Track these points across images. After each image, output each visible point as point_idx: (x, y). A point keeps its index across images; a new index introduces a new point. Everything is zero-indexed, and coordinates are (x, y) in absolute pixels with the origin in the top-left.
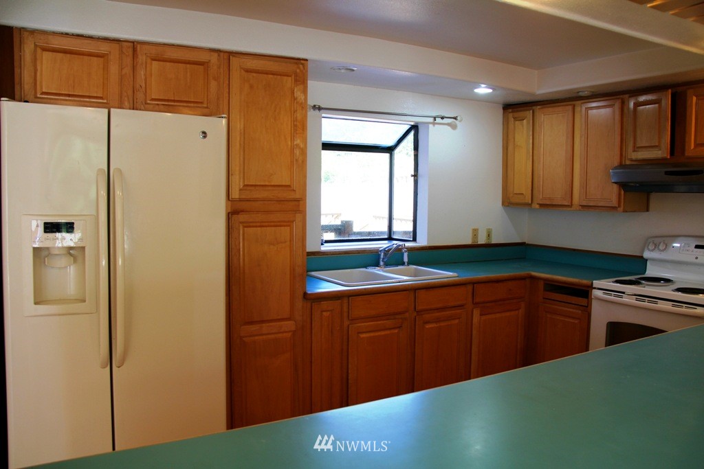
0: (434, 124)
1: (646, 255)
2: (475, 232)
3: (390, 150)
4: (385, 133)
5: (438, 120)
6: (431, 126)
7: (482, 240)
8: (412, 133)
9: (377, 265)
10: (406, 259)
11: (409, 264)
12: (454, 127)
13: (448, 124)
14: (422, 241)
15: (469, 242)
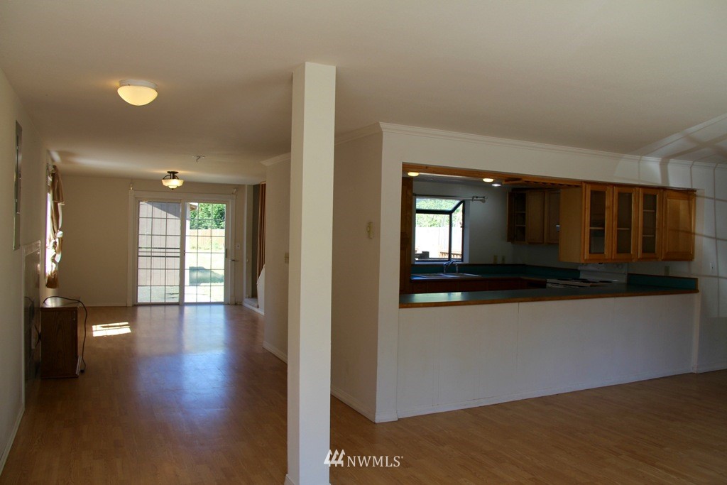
0: (472, 200)
1: (579, 268)
2: (495, 258)
3: (450, 213)
4: (448, 204)
5: (475, 199)
6: (471, 202)
7: (499, 262)
8: (462, 205)
9: (443, 272)
10: (457, 270)
11: (459, 272)
12: (483, 201)
13: (480, 200)
14: (466, 261)
15: (492, 262)
